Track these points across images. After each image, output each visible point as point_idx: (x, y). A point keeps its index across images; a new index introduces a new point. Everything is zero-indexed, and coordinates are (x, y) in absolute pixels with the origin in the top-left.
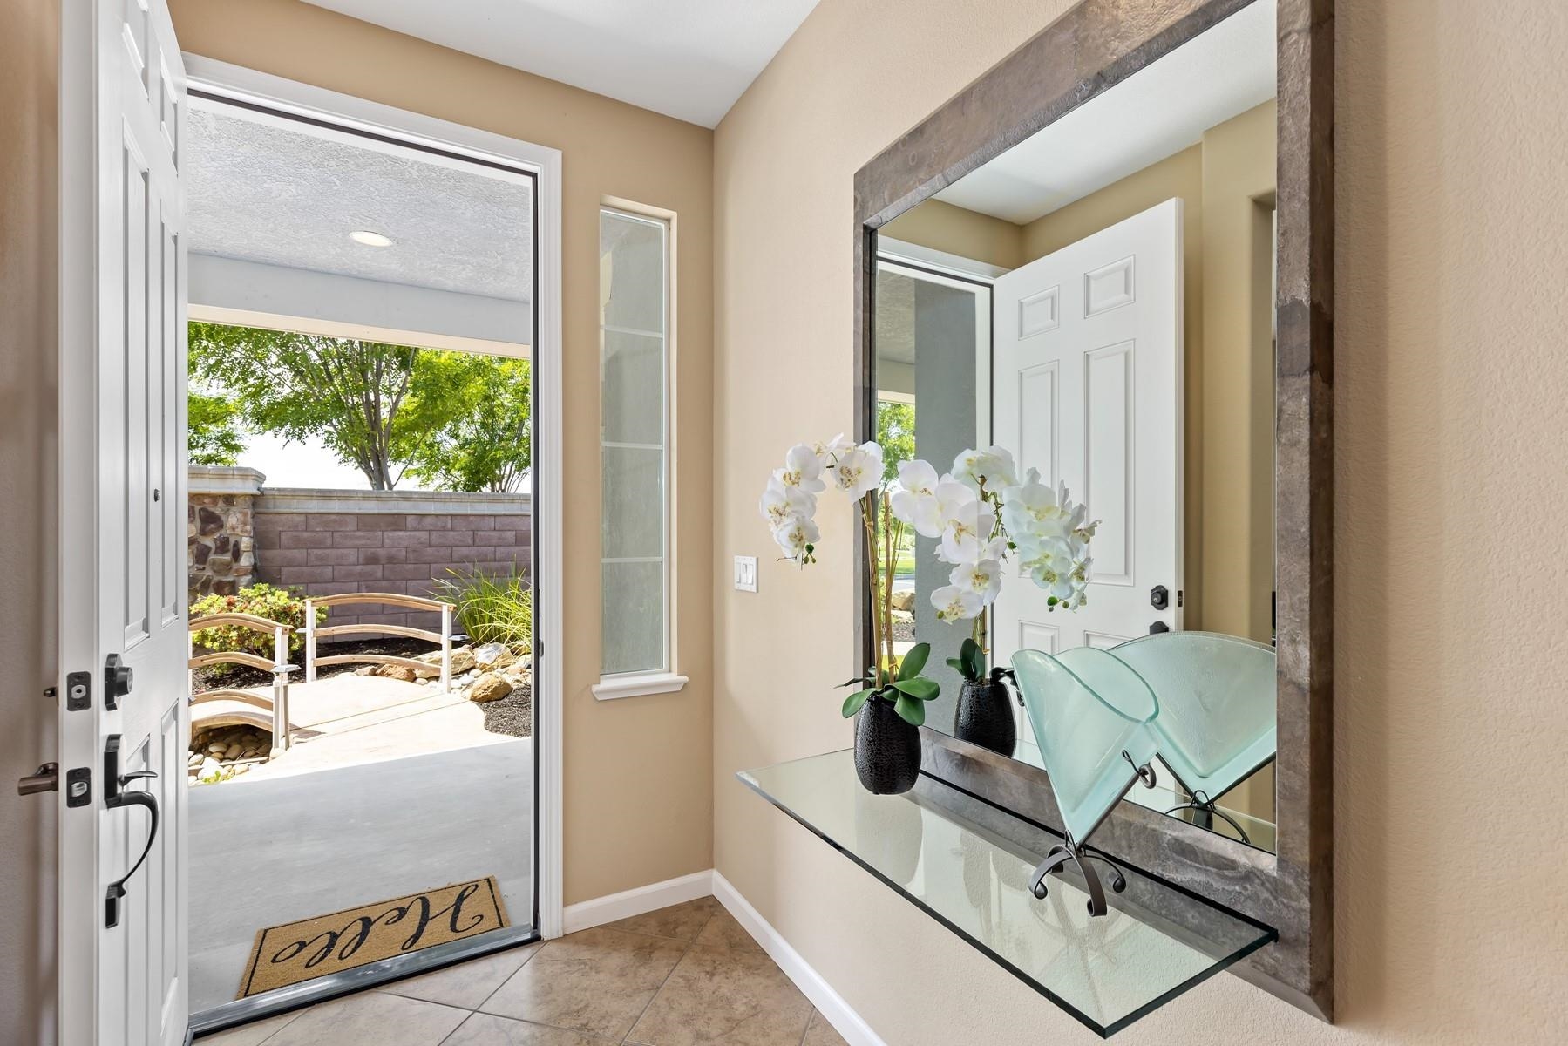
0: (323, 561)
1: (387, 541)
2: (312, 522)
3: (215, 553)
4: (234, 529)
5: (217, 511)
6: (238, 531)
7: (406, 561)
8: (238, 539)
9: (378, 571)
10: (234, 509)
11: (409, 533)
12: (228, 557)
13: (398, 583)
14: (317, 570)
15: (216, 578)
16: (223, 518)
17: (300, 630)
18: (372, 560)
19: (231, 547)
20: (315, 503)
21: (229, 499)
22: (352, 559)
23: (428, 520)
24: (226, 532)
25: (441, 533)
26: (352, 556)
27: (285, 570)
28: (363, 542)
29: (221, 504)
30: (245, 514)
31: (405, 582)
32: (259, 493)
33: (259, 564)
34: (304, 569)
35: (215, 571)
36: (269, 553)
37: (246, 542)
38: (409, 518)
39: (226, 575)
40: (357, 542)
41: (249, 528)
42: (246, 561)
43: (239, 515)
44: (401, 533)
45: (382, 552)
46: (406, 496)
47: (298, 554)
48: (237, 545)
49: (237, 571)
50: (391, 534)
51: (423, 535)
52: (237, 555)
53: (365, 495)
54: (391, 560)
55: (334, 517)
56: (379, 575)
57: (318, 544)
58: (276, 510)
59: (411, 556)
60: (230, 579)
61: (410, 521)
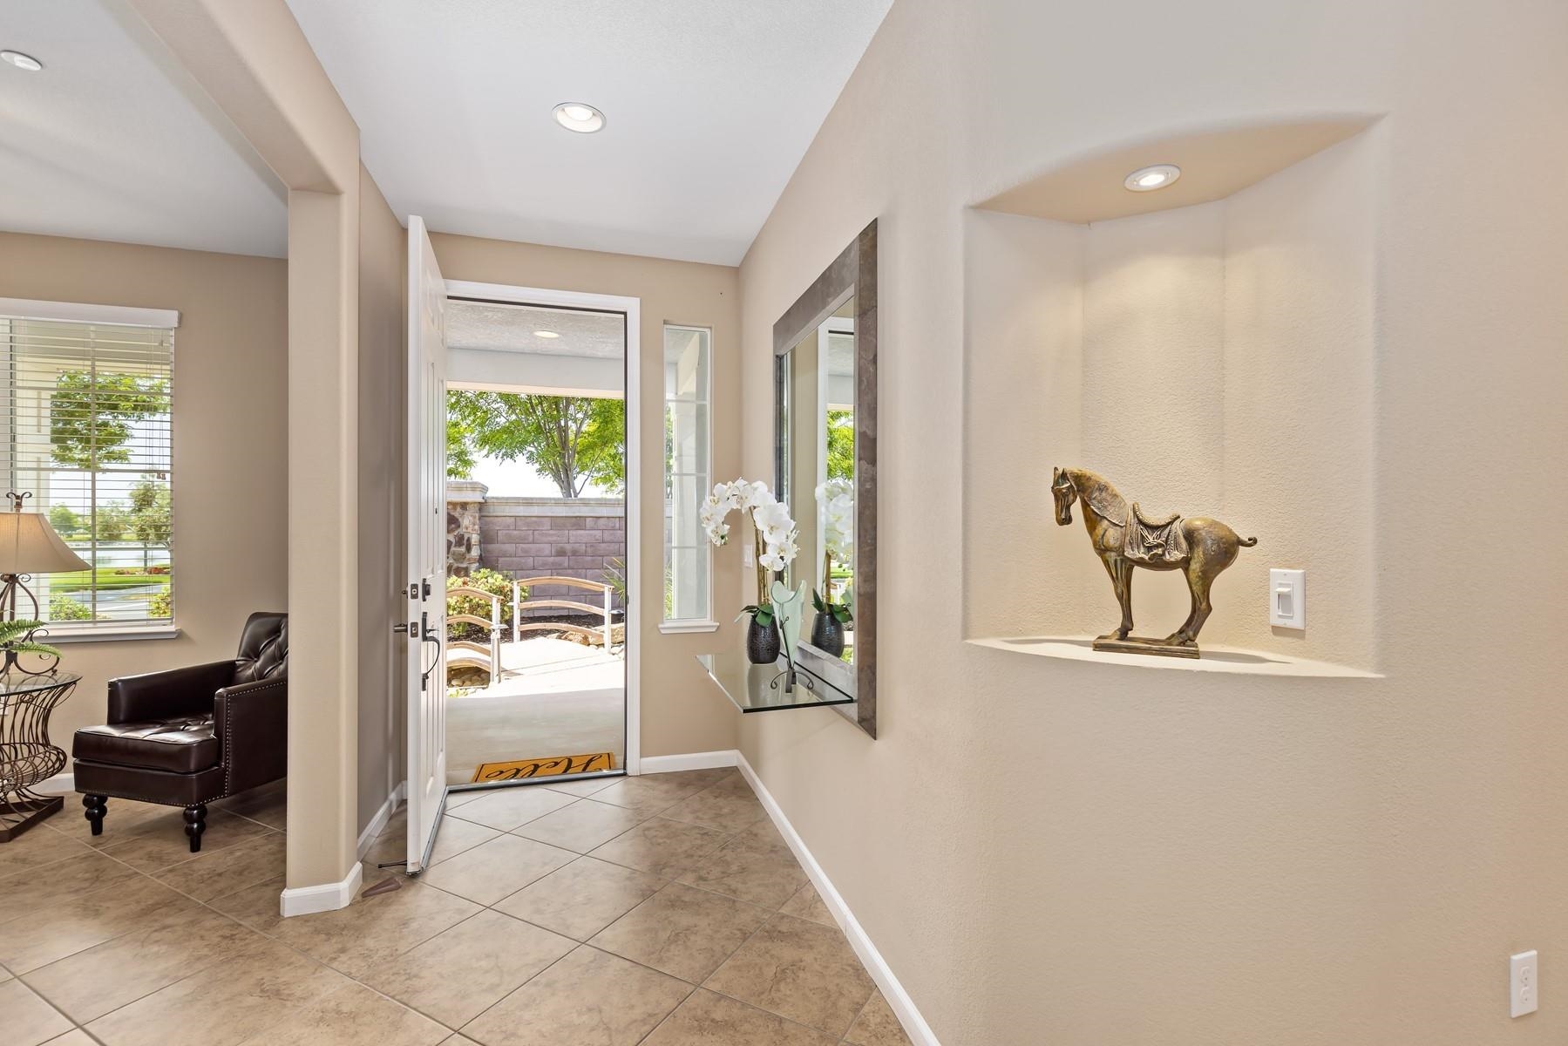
0: (526, 553)
1: (571, 538)
2: (520, 523)
3: (455, 546)
4: (467, 529)
5: (456, 514)
6: (470, 530)
7: (585, 554)
8: (470, 536)
9: (565, 561)
10: (467, 513)
11: (587, 532)
12: (463, 549)
13: (580, 571)
14: (523, 560)
15: (456, 565)
16: (460, 520)
17: (510, 604)
18: (561, 553)
19: (465, 542)
20: (522, 508)
21: (464, 506)
22: (547, 552)
23: (602, 522)
24: (462, 530)
25: (611, 532)
26: (547, 549)
27: (501, 560)
28: (555, 538)
29: (459, 509)
30: (475, 517)
31: (584, 571)
32: (483, 501)
33: (483, 555)
34: (514, 559)
35: (454, 560)
36: (491, 547)
37: (475, 538)
38: (588, 520)
39: (462, 563)
40: (550, 539)
41: (477, 527)
42: (475, 552)
43: (471, 518)
44: (582, 532)
45: (568, 547)
46: (586, 502)
47: (509, 548)
48: (469, 540)
49: (469, 559)
50: (574, 532)
51: (598, 533)
52: (469, 549)
53: (557, 502)
54: (575, 553)
55: (534, 519)
56: (566, 565)
57: (523, 540)
58: (495, 514)
59: (589, 550)
60: (464, 565)
61: (589, 522)
